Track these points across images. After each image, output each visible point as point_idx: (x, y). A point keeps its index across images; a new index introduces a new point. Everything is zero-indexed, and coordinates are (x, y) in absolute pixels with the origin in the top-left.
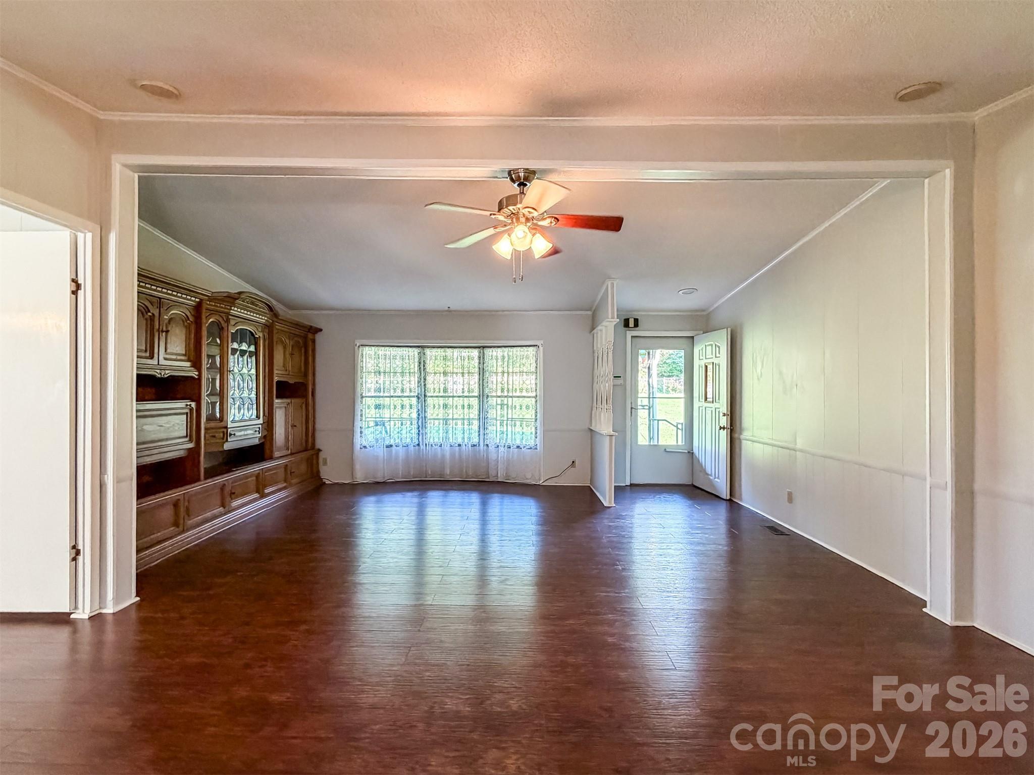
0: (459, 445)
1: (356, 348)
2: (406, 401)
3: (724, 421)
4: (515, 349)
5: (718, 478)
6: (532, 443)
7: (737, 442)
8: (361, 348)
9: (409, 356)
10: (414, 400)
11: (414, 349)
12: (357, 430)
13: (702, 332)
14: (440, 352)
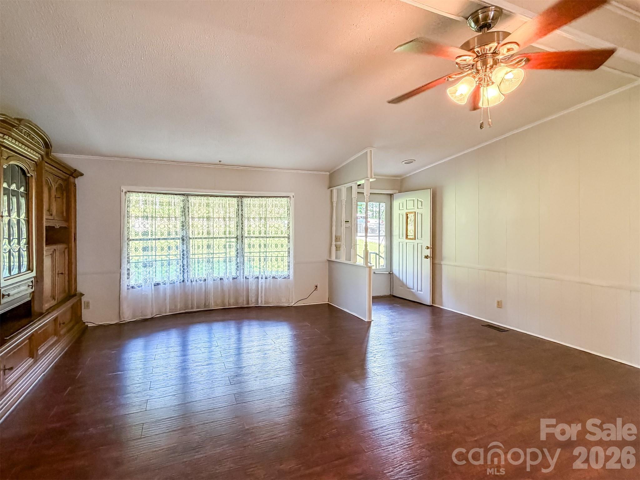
0: (221, 279)
1: (123, 194)
2: (172, 243)
3: (428, 252)
4: (270, 199)
5: (421, 291)
6: (286, 273)
7: (437, 267)
8: (128, 194)
9: (174, 203)
10: (179, 242)
11: (179, 196)
12: (124, 271)
13: (398, 191)
14: (204, 200)
